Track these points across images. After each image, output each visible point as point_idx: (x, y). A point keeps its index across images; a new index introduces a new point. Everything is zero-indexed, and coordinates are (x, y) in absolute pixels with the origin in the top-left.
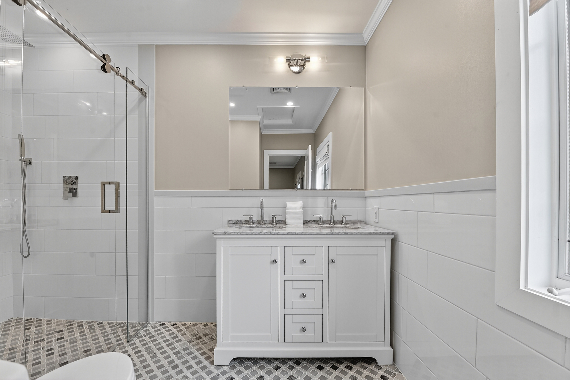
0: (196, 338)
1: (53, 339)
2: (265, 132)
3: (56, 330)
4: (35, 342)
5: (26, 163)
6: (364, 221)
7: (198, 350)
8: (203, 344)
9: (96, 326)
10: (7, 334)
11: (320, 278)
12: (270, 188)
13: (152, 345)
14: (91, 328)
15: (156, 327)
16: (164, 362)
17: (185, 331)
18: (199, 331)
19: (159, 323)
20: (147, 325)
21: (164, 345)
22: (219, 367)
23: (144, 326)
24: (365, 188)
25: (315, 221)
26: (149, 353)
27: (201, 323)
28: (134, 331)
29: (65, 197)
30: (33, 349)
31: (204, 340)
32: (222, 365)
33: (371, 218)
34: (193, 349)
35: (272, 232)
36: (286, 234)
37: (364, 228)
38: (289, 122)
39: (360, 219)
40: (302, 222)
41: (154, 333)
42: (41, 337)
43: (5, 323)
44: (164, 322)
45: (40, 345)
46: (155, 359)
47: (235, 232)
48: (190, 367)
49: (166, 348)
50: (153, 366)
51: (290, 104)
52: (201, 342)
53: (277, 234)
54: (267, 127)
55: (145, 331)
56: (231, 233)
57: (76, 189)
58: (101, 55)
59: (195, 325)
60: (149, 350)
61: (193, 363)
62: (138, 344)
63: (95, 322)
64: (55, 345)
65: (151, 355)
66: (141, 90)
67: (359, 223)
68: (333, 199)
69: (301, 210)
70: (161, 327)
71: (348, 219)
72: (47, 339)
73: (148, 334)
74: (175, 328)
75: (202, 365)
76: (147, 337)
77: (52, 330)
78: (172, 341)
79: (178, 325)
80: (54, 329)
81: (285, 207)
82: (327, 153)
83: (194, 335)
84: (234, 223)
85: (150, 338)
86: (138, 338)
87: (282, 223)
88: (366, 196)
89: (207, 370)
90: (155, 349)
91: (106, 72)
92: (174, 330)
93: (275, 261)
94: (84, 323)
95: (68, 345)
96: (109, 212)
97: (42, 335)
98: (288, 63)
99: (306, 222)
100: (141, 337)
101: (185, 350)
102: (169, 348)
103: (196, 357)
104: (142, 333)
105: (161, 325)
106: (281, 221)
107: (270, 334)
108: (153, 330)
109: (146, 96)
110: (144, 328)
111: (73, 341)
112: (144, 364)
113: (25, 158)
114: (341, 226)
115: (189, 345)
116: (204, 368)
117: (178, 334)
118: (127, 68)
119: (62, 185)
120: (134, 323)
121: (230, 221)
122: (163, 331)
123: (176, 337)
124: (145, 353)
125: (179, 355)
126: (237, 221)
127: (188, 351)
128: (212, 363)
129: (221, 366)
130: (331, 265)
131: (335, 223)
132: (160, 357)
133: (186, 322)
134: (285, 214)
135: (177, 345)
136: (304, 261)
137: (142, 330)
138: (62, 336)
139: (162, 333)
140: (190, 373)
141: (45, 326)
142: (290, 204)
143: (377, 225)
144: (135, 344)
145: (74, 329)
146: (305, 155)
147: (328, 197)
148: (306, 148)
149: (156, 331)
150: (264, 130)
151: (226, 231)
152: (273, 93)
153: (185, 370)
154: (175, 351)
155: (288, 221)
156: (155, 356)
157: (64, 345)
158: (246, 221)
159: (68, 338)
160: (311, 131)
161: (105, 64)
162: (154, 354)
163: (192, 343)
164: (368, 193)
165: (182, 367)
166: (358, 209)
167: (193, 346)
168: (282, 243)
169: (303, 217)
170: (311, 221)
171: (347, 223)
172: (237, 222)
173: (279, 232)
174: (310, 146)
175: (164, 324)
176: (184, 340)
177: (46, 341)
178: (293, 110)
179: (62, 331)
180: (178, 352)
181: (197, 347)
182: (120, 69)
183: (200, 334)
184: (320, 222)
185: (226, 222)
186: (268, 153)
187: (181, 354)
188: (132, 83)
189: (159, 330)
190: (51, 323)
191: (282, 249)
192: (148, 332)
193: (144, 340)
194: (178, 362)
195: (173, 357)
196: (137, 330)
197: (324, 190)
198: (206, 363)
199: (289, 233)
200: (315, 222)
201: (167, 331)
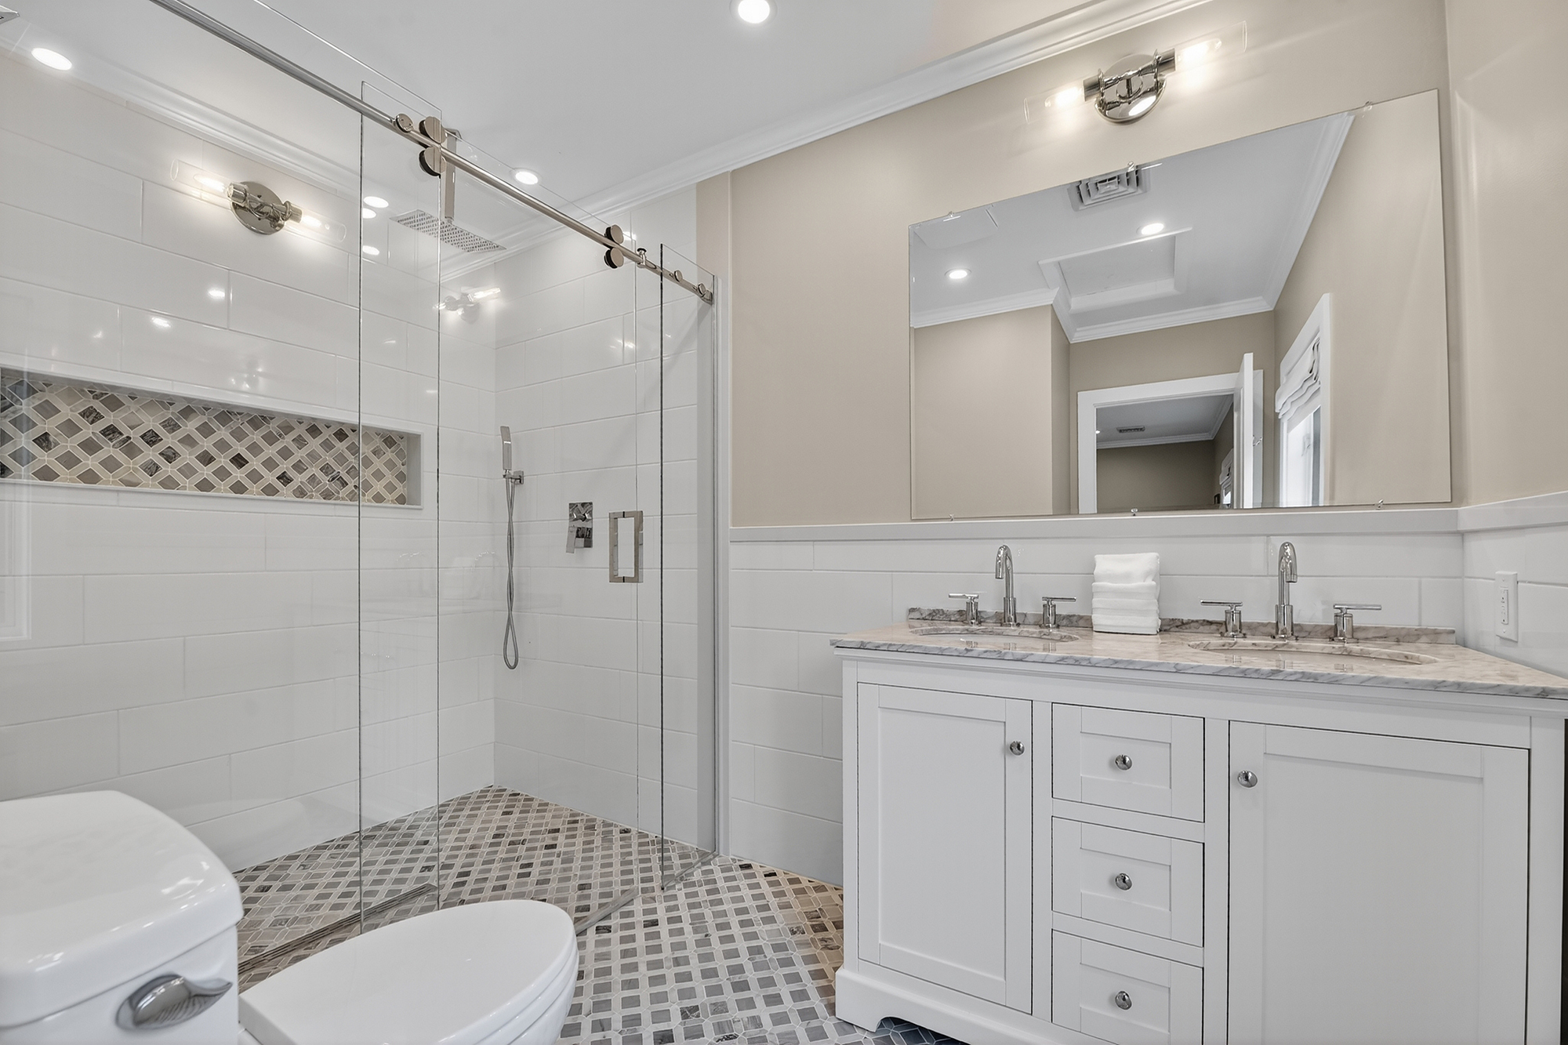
0: (813, 926)
1: (538, 845)
2: (1078, 336)
3: (549, 827)
4: (512, 843)
5: (513, 480)
6: (1454, 632)
7: (810, 959)
8: (826, 947)
9: (616, 835)
10: (476, 816)
11: (1195, 832)
12: (1102, 509)
13: (708, 912)
14: (607, 837)
15: (731, 870)
16: (721, 964)
17: (791, 898)
18: (826, 908)
19: (739, 860)
20: (711, 860)
21: (734, 920)
22: (847, 1026)
23: (705, 858)
24: (1457, 495)
25: (1210, 623)
26: (696, 931)
27: (836, 889)
28: (683, 866)
29: (570, 549)
30: (504, 856)
31: (832, 936)
32: (857, 1026)
33: (1488, 622)
34: (797, 955)
35: (1003, 651)
36: (1055, 663)
37: (1431, 662)
38: (1164, 287)
39: (1430, 622)
40: (1152, 623)
41: (721, 884)
42: (522, 834)
43: (478, 794)
44: (752, 860)
45: (515, 851)
46: (702, 950)
47: (891, 645)
48: (774, 1000)
49: (736, 930)
50: (695, 967)
51: (1153, 230)
52: (823, 940)
53: (1021, 660)
54: (1086, 318)
55: (704, 873)
56: (879, 647)
57: (590, 530)
58: (603, 232)
59: (819, 889)
60: (698, 921)
61: (784, 990)
62: (682, 900)
63: (616, 826)
64: (539, 857)
65: (700, 936)
66: (699, 291)
67: (1424, 639)
68: (1284, 545)
69: (1150, 582)
70: (741, 873)
71: (1360, 619)
72: (531, 841)
73: (707, 882)
74: (771, 884)
75: (805, 1005)
76: (705, 888)
77: (541, 825)
78: (754, 915)
79: (780, 877)
80: (547, 824)
81: (1090, 574)
82: (1313, 374)
83: (811, 916)
84: (924, 616)
85: (709, 892)
86: (685, 886)
87: (1081, 623)
88: (1461, 528)
89: (814, 1023)
90: (710, 922)
91: (614, 266)
92: (766, 889)
93: (1016, 748)
94: (599, 822)
95: (558, 864)
96: (624, 580)
97: (525, 830)
98: (1094, 99)
99: (1170, 627)
100: (693, 884)
101: (777, 948)
102: (741, 933)
103: (795, 978)
104: (697, 875)
105: (741, 866)
106: (1075, 618)
107: (1002, 979)
108: (722, 875)
109: (711, 300)
110: (704, 864)
111: (568, 860)
112: (678, 954)
113: (512, 472)
114: (1324, 648)
115: (789, 939)
116: (808, 1014)
117: (773, 902)
118: (662, 245)
119: (567, 523)
120: (687, 846)
121: (912, 610)
122: (743, 883)
123: (766, 908)
124: (688, 928)
125: (759, 958)
126: (934, 611)
127: (782, 955)
128: (831, 1008)
129: (852, 1025)
130: (1239, 792)
131: (1299, 632)
132: (717, 948)
133: (800, 875)
134: (1089, 594)
135: (761, 929)
136: (1123, 763)
137: (700, 870)
138: (554, 842)
139: (738, 888)
140: (771, 1016)
141: (535, 814)
142: (1107, 564)
143: (1511, 651)
144: (675, 897)
145: (578, 833)
146: (1233, 390)
147: (1268, 536)
148: (1237, 367)
149: (727, 879)
150: (1078, 329)
151: (866, 641)
152: (1081, 208)
153: (760, 1003)
154: (754, 943)
155: (1099, 620)
156: (705, 941)
157: (551, 863)
158: (960, 612)
159: (563, 849)
160: (1261, 305)
161: (611, 248)
162: (706, 936)
163: (798, 937)
164: (1468, 515)
165: (756, 993)
166: (1420, 583)
167: (800, 944)
168: (1045, 690)
169: (1155, 608)
170: (1193, 621)
171: (1356, 634)
172: (934, 615)
173: (1028, 655)
174: (1248, 359)
175: (749, 866)
176: (781, 924)
177: (527, 845)
178: (1170, 245)
179: (557, 831)
180: (759, 950)
181: (807, 952)
182: (645, 251)
183: (825, 917)
184: (1230, 627)
185: (904, 612)
186: (1089, 403)
187: (765, 957)
188: (675, 277)
189: (734, 879)
190: (545, 811)
191: (1042, 712)
192: (710, 877)
193: (696, 894)
194: (751, 975)
195: (744, 959)
196: (690, 865)
197: (1315, 507)
198: (817, 1002)
199: (1063, 659)
200: (1214, 627)
201: (751, 887)
